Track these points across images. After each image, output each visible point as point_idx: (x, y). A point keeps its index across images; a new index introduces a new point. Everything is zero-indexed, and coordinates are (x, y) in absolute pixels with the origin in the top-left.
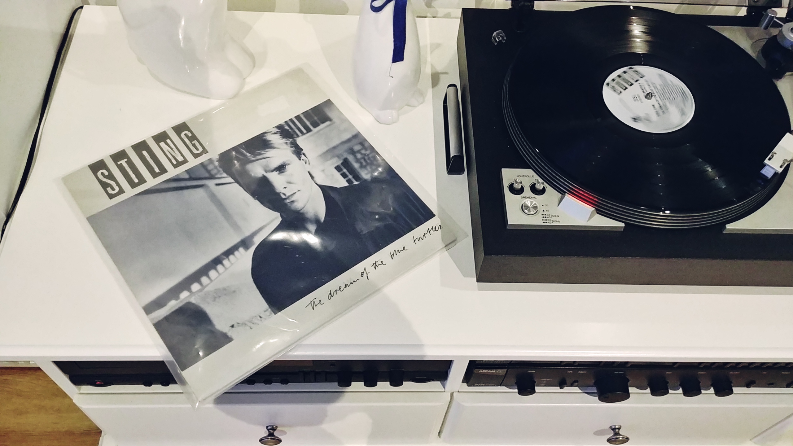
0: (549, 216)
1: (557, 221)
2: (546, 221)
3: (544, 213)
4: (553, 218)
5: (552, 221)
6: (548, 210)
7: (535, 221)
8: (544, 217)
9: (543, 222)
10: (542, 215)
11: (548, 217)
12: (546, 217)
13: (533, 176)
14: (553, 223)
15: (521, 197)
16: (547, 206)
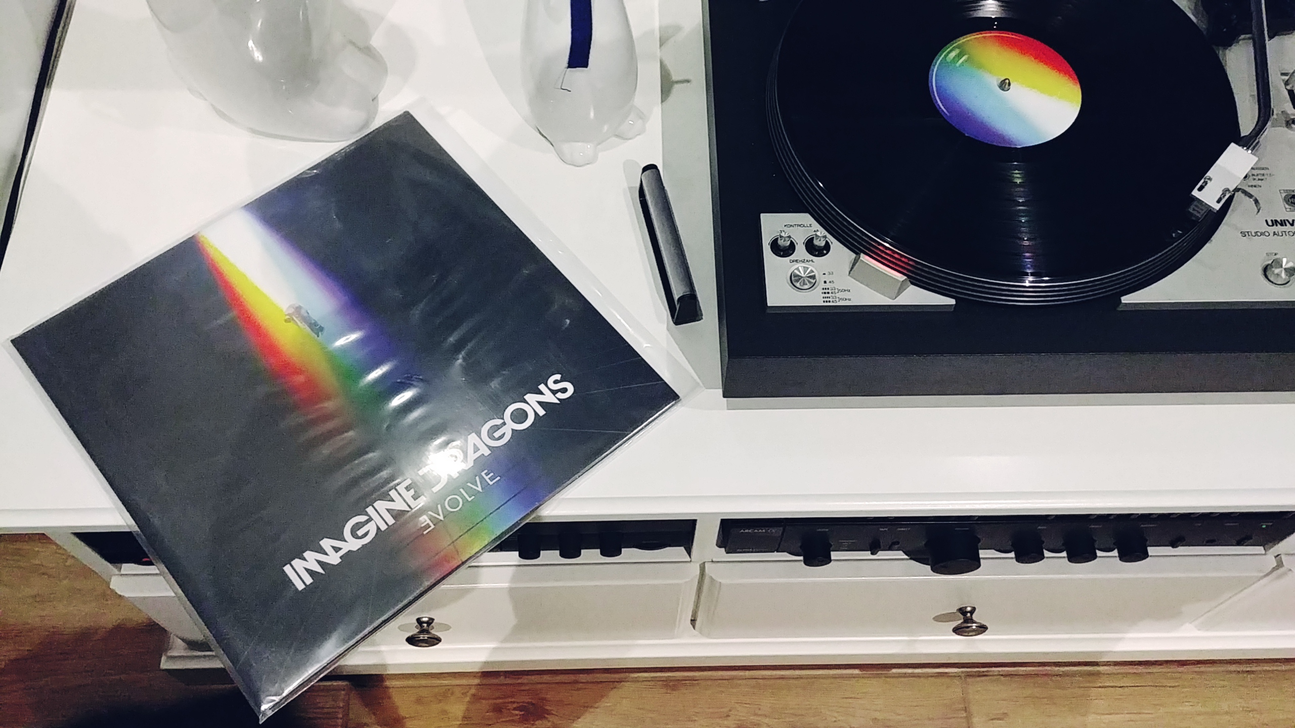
0: (833, 291)
1: (846, 299)
2: (828, 300)
3: (827, 286)
4: (839, 293)
5: (837, 300)
6: (832, 282)
7: (813, 298)
8: (825, 293)
9: (824, 302)
10: (823, 289)
11: (832, 293)
12: (828, 293)
13: (810, 226)
14: (840, 301)
15: (790, 260)
16: (831, 273)
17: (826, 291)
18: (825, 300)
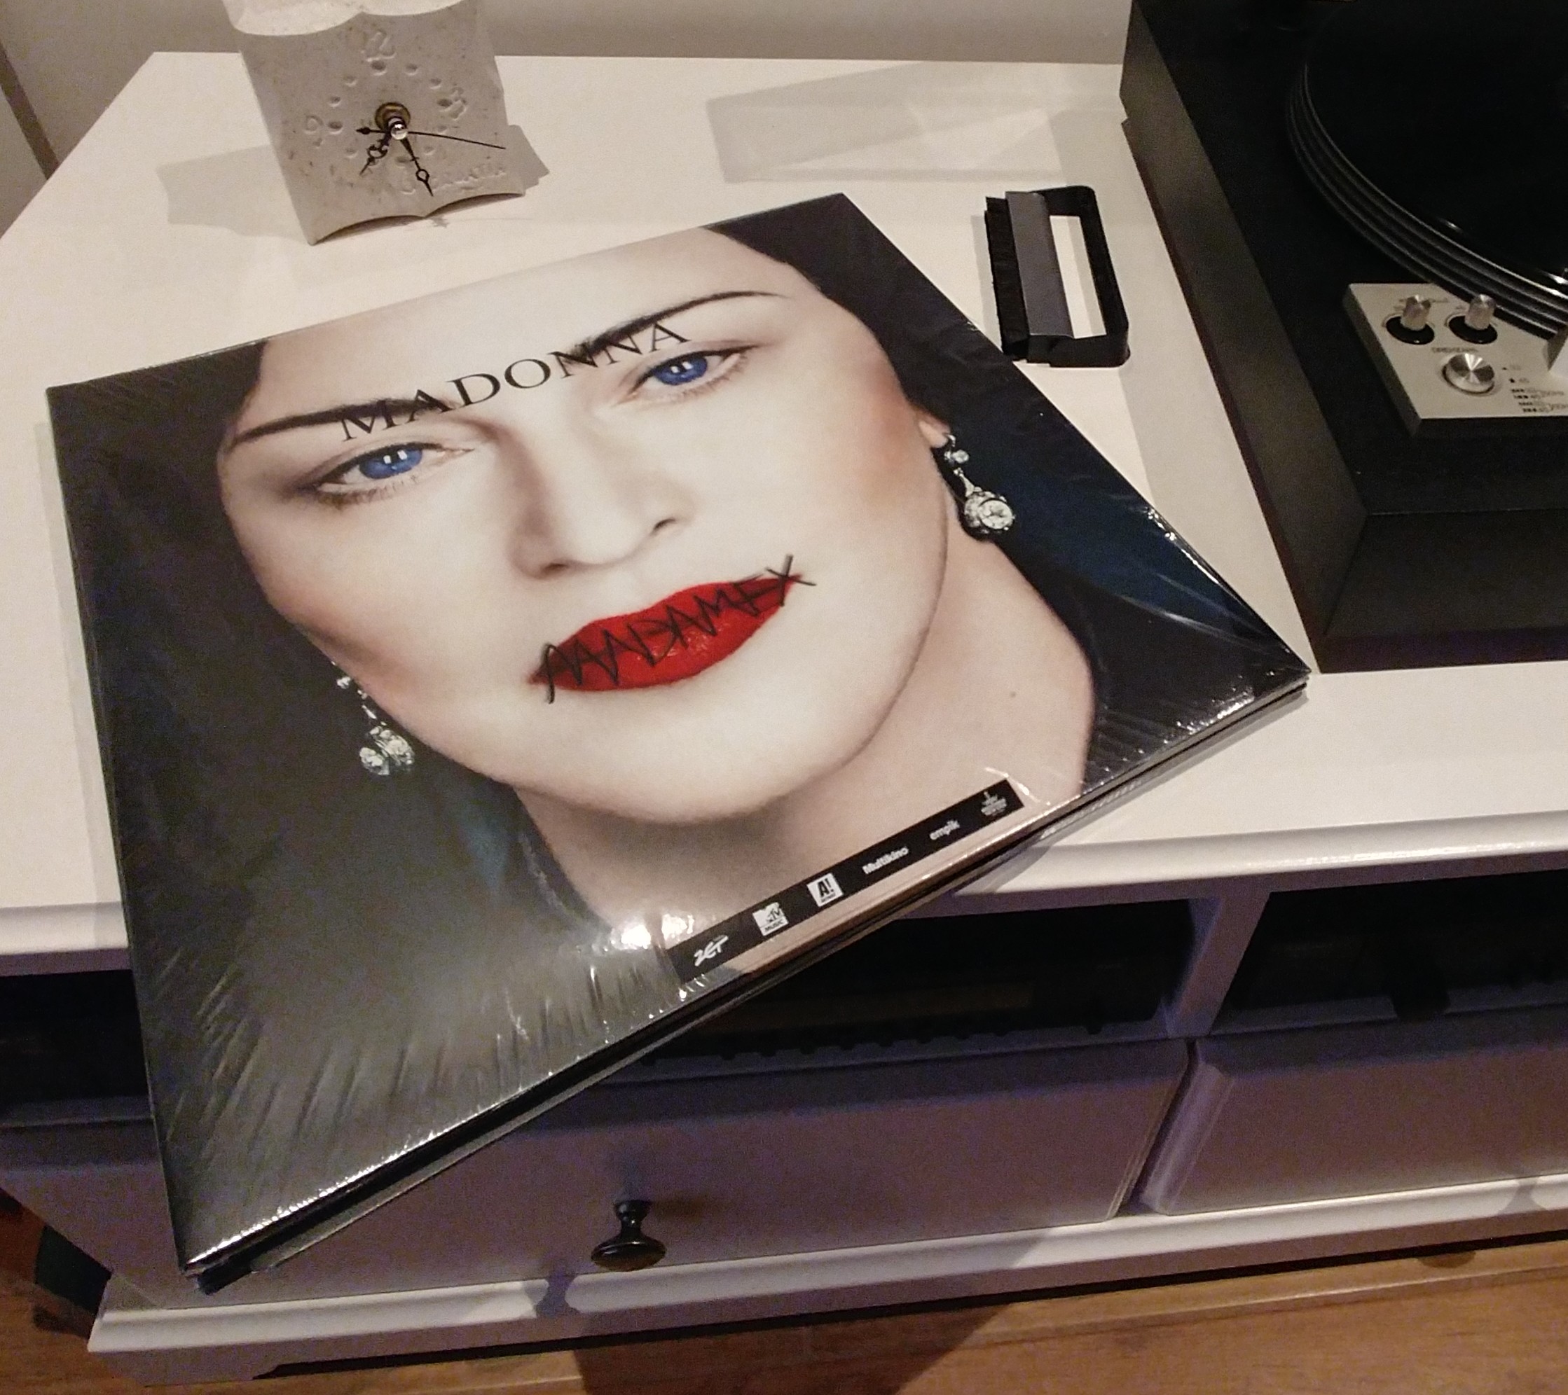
0: (1533, 394)
1: (1564, 406)
2: (1531, 407)
3: (1514, 386)
4: (1546, 398)
5: (1549, 408)
6: (1525, 379)
7: (1501, 406)
8: (1520, 397)
9: (1525, 410)
10: (1513, 391)
11: (1532, 397)
12: (1526, 397)
13: (1446, 301)
14: (1555, 409)
15: (1433, 349)
16: (1514, 367)
17: (1519, 394)
18: (1526, 407)
